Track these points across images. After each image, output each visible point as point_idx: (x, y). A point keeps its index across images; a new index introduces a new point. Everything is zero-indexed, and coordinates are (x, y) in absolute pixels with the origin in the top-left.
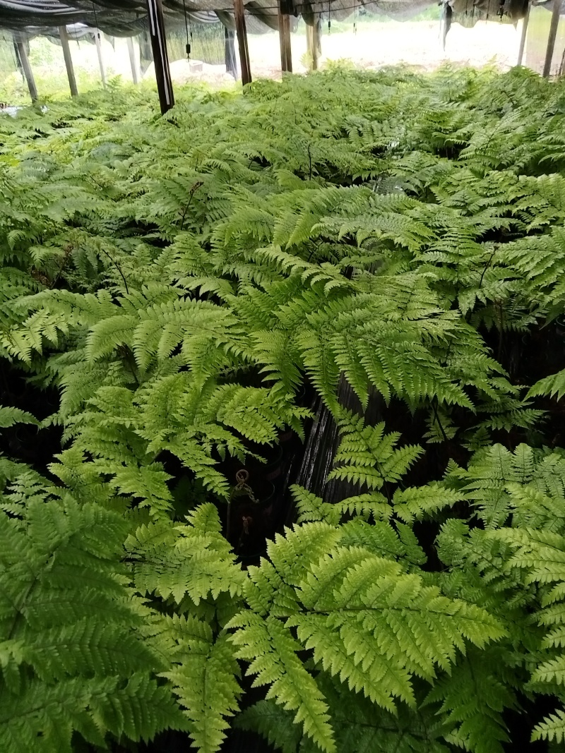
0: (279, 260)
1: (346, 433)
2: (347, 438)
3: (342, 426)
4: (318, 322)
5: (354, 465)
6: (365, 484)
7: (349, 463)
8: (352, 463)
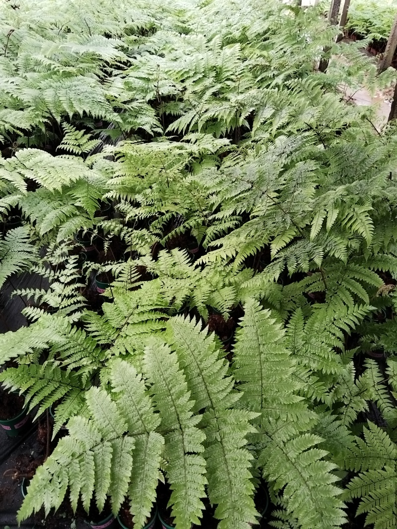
0: (42, 61)
1: (67, 133)
2: (67, 135)
3: (65, 130)
4: (57, 86)
5: (69, 144)
6: (73, 151)
7: (66, 144)
8: (68, 143)
